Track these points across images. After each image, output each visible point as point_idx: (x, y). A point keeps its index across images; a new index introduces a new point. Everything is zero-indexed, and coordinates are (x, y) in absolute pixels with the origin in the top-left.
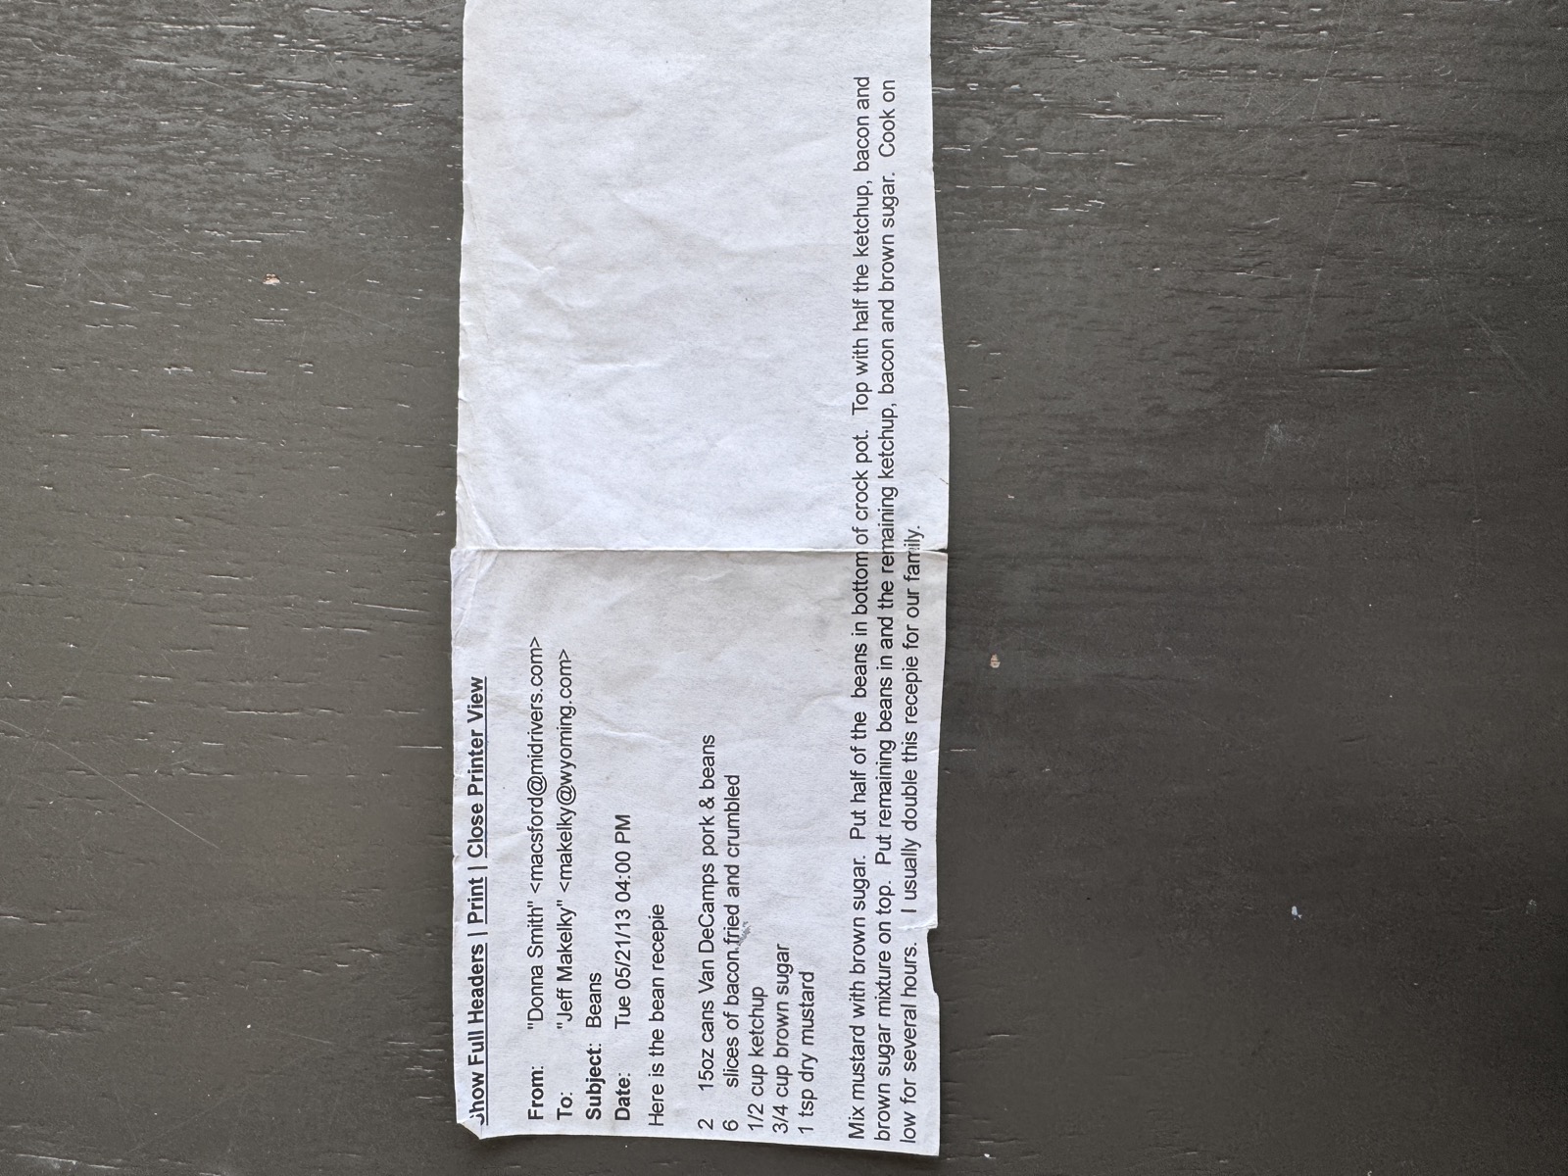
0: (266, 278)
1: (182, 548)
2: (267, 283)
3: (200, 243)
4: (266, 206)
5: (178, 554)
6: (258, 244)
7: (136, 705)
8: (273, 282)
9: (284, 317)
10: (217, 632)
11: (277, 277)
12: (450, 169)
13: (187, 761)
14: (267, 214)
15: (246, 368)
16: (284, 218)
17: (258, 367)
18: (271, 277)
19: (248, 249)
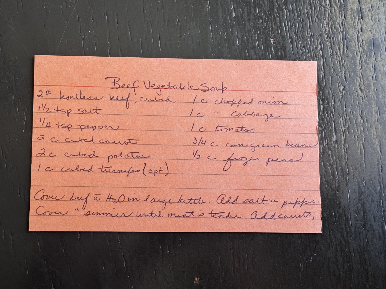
0: (272, 39)
1: (167, 23)
2: (271, 39)
3: (281, 12)
4: (299, 34)
5: (165, 22)
6: (284, 34)
7: (105, 14)
8: (272, 41)
9: (260, 48)
10: (138, 41)
11: (274, 43)
12: (325, 101)
13: (87, 37)
14: (296, 35)
15: (238, 36)
16: (296, 41)
17: (240, 41)
18: (273, 40)
19: (282, 30)
